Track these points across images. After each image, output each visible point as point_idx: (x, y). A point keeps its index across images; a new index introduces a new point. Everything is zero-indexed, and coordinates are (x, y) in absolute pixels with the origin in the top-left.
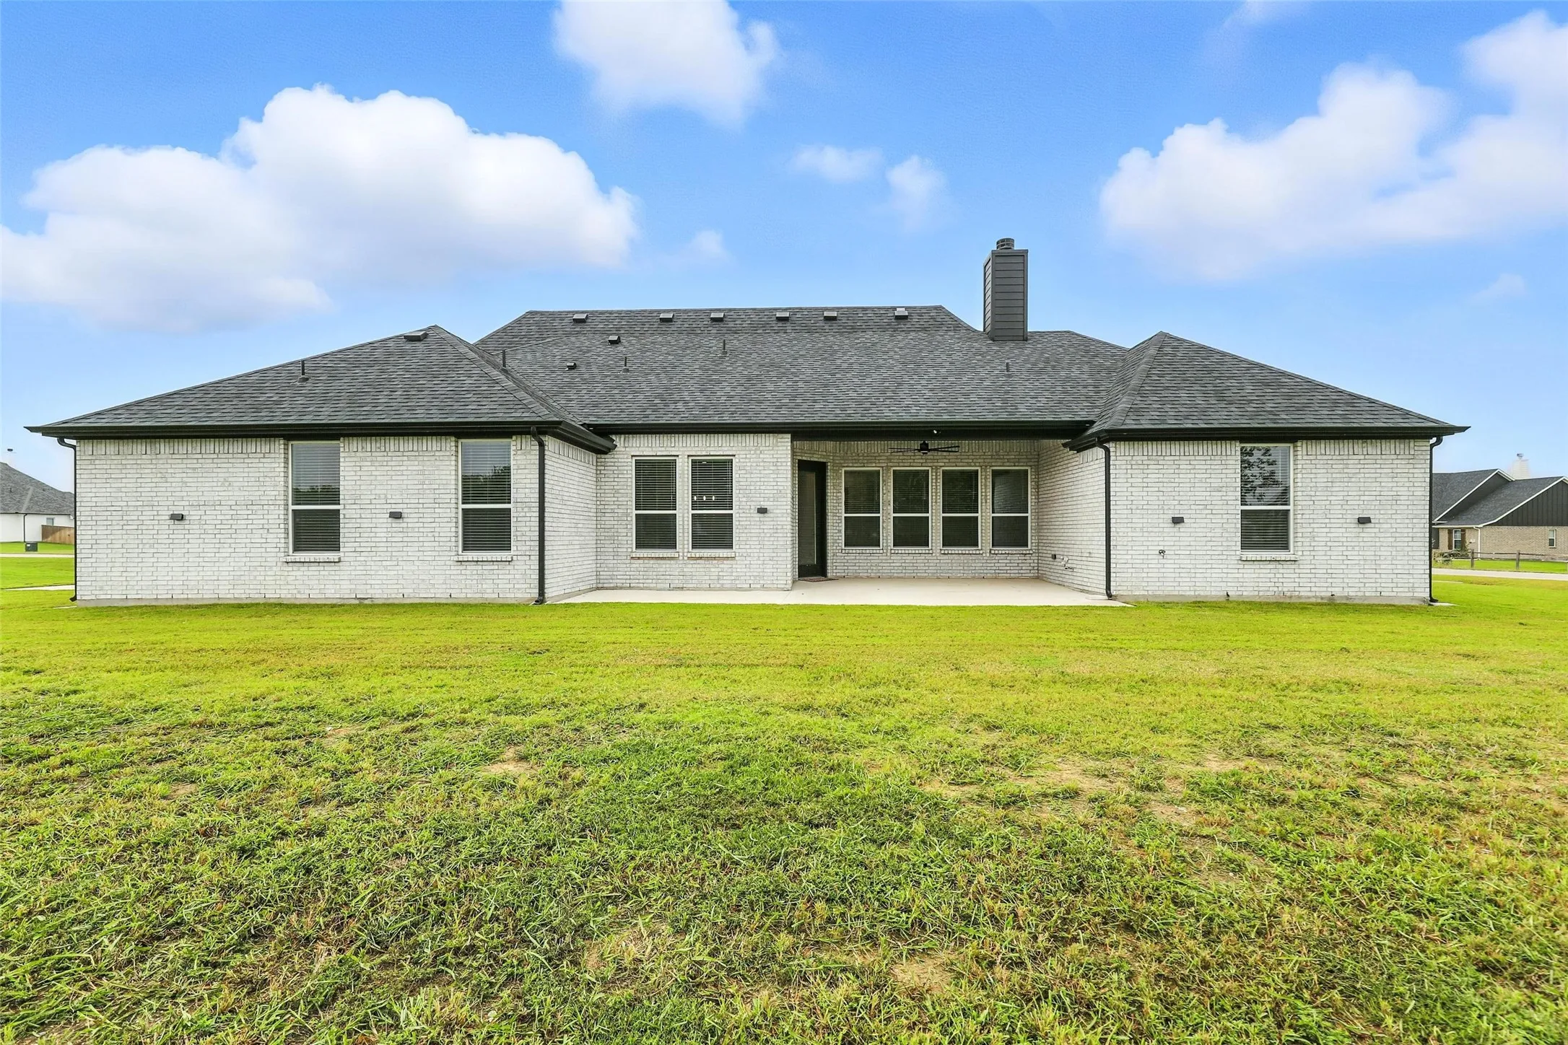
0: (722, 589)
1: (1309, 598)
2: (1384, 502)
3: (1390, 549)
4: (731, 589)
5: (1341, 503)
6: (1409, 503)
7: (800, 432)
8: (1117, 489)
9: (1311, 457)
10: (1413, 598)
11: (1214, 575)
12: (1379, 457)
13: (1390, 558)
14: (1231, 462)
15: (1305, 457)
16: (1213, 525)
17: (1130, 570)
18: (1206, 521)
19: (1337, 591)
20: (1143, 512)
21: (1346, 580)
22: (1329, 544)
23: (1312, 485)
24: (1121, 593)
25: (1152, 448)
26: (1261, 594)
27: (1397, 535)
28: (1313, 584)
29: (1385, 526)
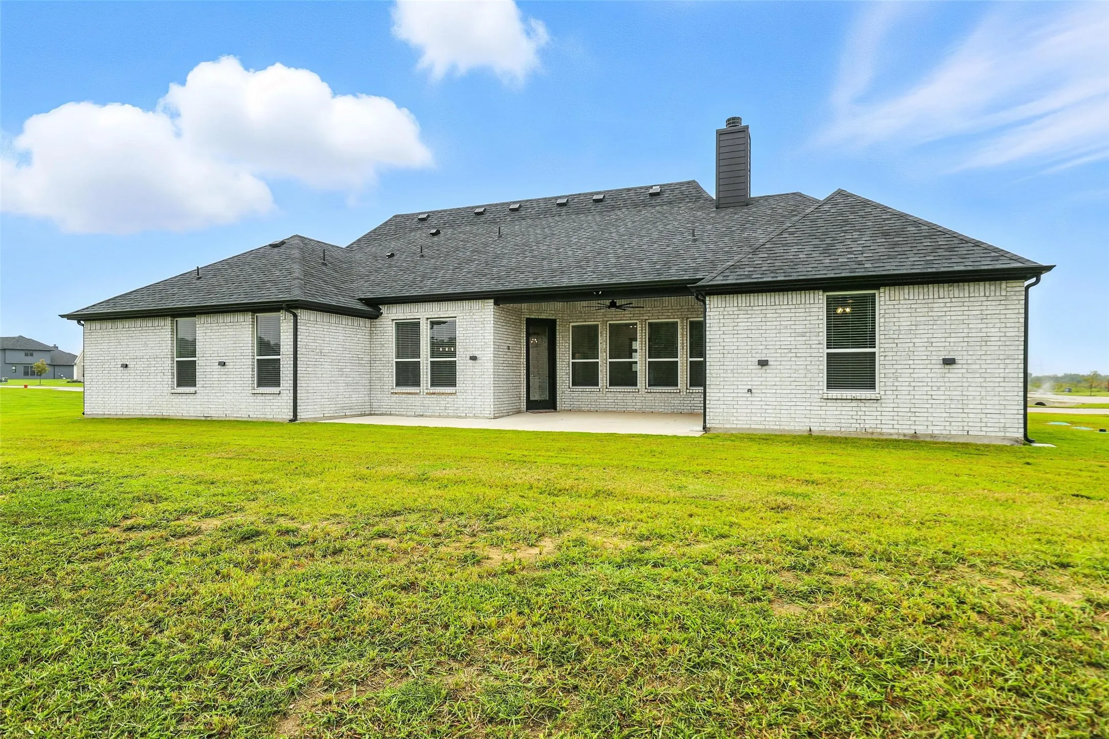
0: (448, 417)
1: (891, 434)
2: (972, 344)
3: (979, 389)
4: (453, 417)
5: (926, 344)
6: (1000, 343)
7: (501, 298)
8: (711, 337)
9: (895, 302)
10: (1004, 438)
11: (797, 412)
12: (967, 300)
13: (979, 398)
14: (814, 310)
15: (888, 303)
16: (797, 367)
17: (721, 406)
18: (790, 363)
19: (921, 430)
20: (733, 356)
21: (930, 419)
22: (913, 384)
23: (894, 328)
24: (714, 425)
25: (742, 300)
26: (843, 430)
27: (987, 375)
28: (895, 422)
29: (973, 366)
